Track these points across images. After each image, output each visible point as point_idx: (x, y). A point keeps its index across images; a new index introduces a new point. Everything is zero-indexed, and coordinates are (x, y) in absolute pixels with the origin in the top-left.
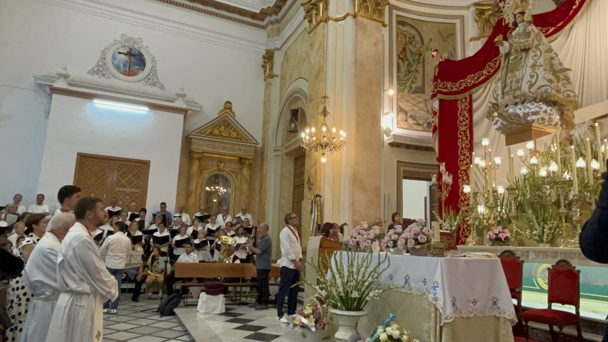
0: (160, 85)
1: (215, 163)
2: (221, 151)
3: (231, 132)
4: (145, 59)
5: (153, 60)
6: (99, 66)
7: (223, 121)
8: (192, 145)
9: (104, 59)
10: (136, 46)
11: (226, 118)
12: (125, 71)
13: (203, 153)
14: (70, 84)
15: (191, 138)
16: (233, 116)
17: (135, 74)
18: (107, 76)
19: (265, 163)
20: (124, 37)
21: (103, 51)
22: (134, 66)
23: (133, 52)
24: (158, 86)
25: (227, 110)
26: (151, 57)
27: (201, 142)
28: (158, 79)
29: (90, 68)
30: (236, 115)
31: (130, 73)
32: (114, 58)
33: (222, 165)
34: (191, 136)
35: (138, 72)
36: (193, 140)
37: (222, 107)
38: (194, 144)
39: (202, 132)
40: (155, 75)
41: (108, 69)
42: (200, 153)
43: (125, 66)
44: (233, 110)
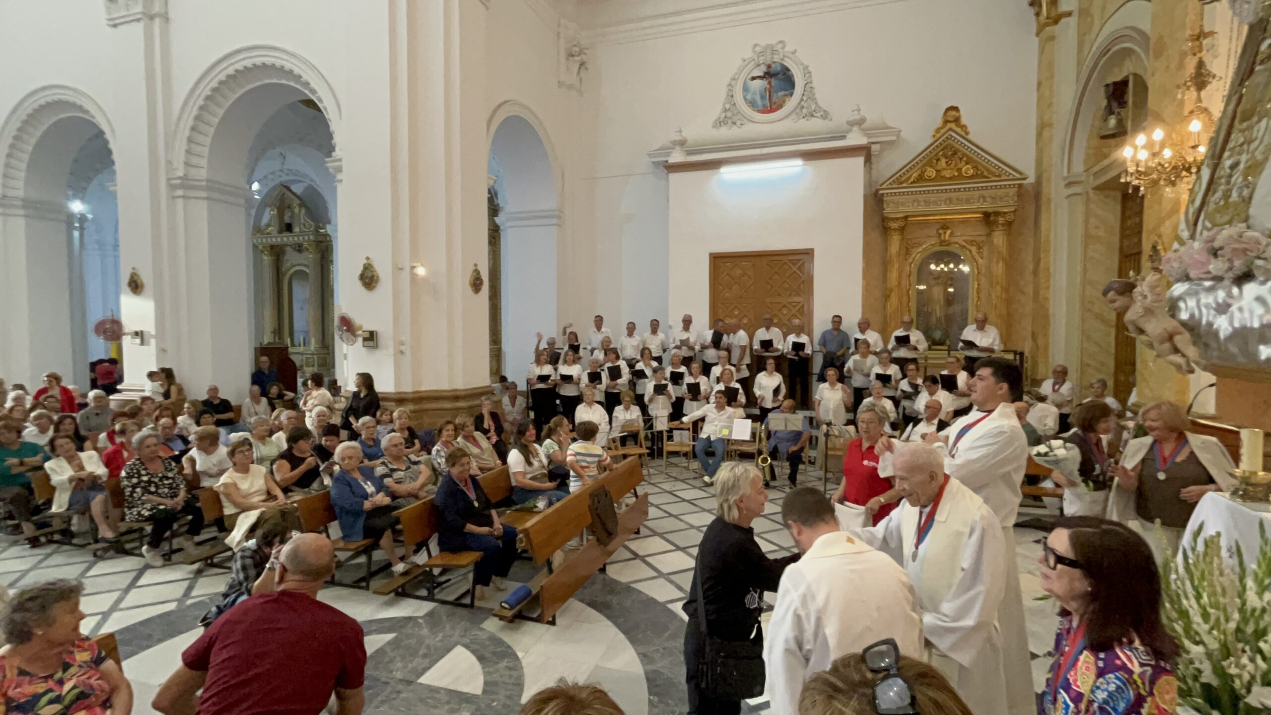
0: (822, 113)
1: (933, 232)
2: (944, 207)
3: (960, 166)
4: (793, 76)
5: (807, 72)
6: (725, 111)
7: (943, 149)
8: (885, 206)
9: (732, 96)
10: (777, 58)
11: (949, 141)
12: (764, 106)
13: (906, 217)
14: (690, 153)
15: (882, 194)
16: (963, 134)
17: (780, 107)
18: (738, 123)
19: (1044, 216)
20: (758, 49)
21: (730, 85)
22: (777, 92)
23: (772, 70)
24: (818, 115)
25: (949, 125)
26: (801, 67)
27: (902, 199)
28: (816, 104)
29: (715, 117)
30: (969, 129)
31: (772, 107)
32: (746, 89)
33: (948, 232)
34: (881, 192)
35: (784, 102)
36: (885, 199)
37: (939, 122)
38: (888, 205)
39: (903, 179)
40: (812, 98)
41: (739, 112)
42: (902, 218)
43: (762, 98)
44: (964, 121)
